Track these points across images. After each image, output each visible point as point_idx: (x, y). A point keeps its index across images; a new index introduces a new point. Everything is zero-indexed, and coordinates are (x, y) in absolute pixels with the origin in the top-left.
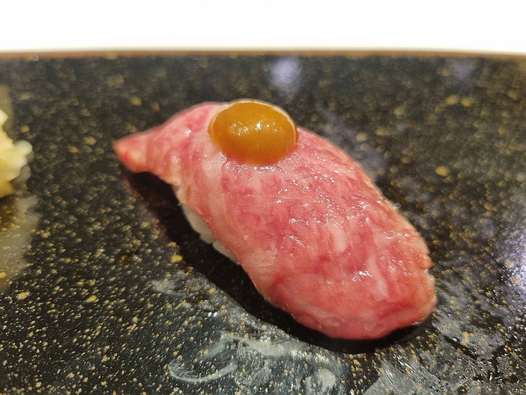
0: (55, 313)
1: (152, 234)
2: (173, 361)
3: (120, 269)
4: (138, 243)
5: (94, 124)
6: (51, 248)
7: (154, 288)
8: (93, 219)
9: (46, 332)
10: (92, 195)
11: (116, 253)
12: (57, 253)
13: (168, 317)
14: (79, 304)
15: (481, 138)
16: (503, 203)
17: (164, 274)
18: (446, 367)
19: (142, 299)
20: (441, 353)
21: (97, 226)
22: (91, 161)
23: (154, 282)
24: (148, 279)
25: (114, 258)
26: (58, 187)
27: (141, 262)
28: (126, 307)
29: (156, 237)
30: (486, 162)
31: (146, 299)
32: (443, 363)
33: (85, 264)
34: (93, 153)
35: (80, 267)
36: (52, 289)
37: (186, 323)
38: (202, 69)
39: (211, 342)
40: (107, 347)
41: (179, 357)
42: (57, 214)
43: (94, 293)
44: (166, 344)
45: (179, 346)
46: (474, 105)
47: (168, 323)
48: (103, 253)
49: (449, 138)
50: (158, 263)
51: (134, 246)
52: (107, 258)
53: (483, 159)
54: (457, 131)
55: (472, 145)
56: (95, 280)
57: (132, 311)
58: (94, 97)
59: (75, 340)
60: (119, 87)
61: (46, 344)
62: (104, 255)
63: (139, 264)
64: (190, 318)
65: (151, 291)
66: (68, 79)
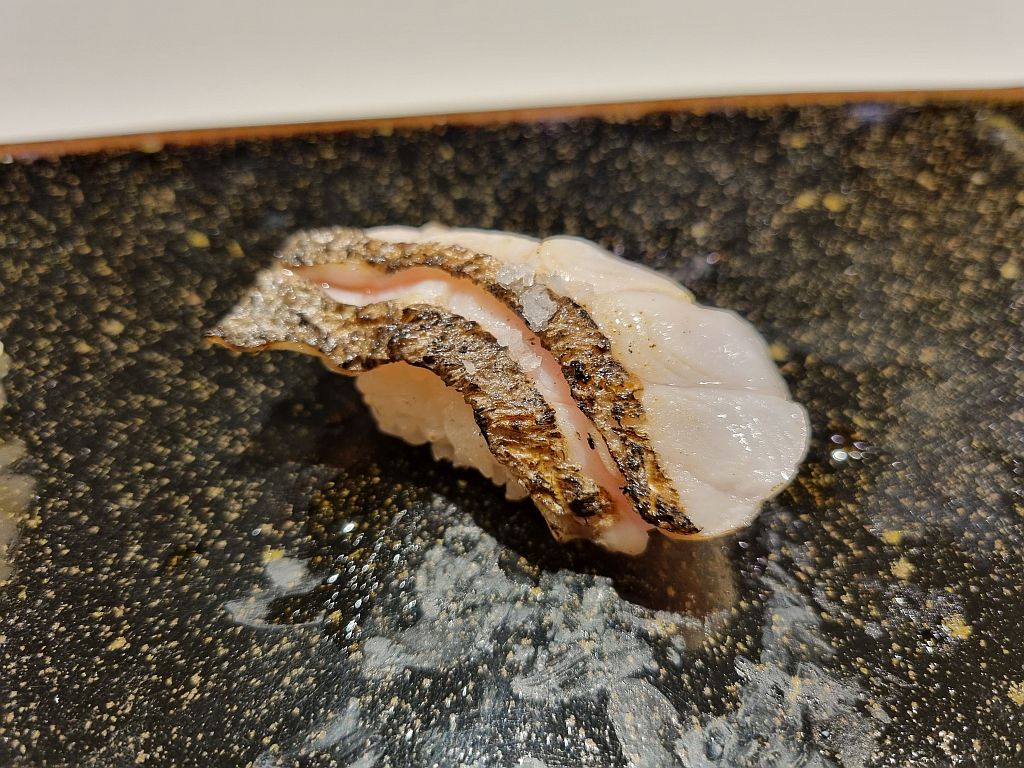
0: (52, 675)
1: (227, 510)
2: (262, 755)
3: (169, 582)
4: (202, 529)
5: (118, 292)
6: (42, 548)
7: (230, 616)
8: (120, 487)
9: (38, 712)
10: (115, 439)
11: (161, 551)
12: (55, 556)
13: (254, 672)
14: (95, 654)
15: (857, 277)
16: (890, 411)
17: (248, 587)
18: (755, 744)
19: (209, 639)
20: (748, 720)
21: (127, 501)
22: (114, 369)
23: (231, 605)
24: (220, 600)
25: (158, 562)
26: (54, 424)
27: (207, 568)
28: (179, 656)
29: (235, 516)
30: (864, 326)
31: (215, 639)
32: (749, 739)
33: (106, 577)
34: (117, 353)
35: (96, 583)
36: (47, 628)
37: (287, 681)
38: (324, 163)
39: (331, 715)
40: (146, 735)
41: (271, 749)
42: (53, 480)
43: (122, 632)
44: (251, 724)
45: (273, 727)
46: (848, 207)
47: (255, 682)
48: (138, 553)
49: (795, 280)
50: (238, 568)
51: (195, 534)
52: (145, 562)
53: (859, 322)
54: (811, 265)
55: (839, 292)
56: (123, 607)
57: (189, 664)
58: (118, 234)
59: (88, 724)
60: (165, 210)
61: (36, 734)
62: (140, 557)
63: (203, 571)
64: (295, 672)
65: (225, 623)
66: (68, 200)
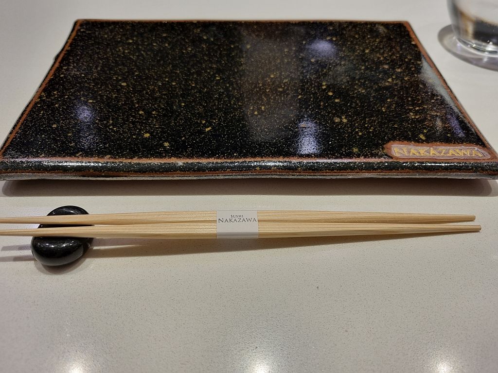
5: (190, 44)
8: (192, 69)
34: (191, 53)
35: (189, 79)
58: (189, 36)
60: (198, 32)
66: (179, 29)
